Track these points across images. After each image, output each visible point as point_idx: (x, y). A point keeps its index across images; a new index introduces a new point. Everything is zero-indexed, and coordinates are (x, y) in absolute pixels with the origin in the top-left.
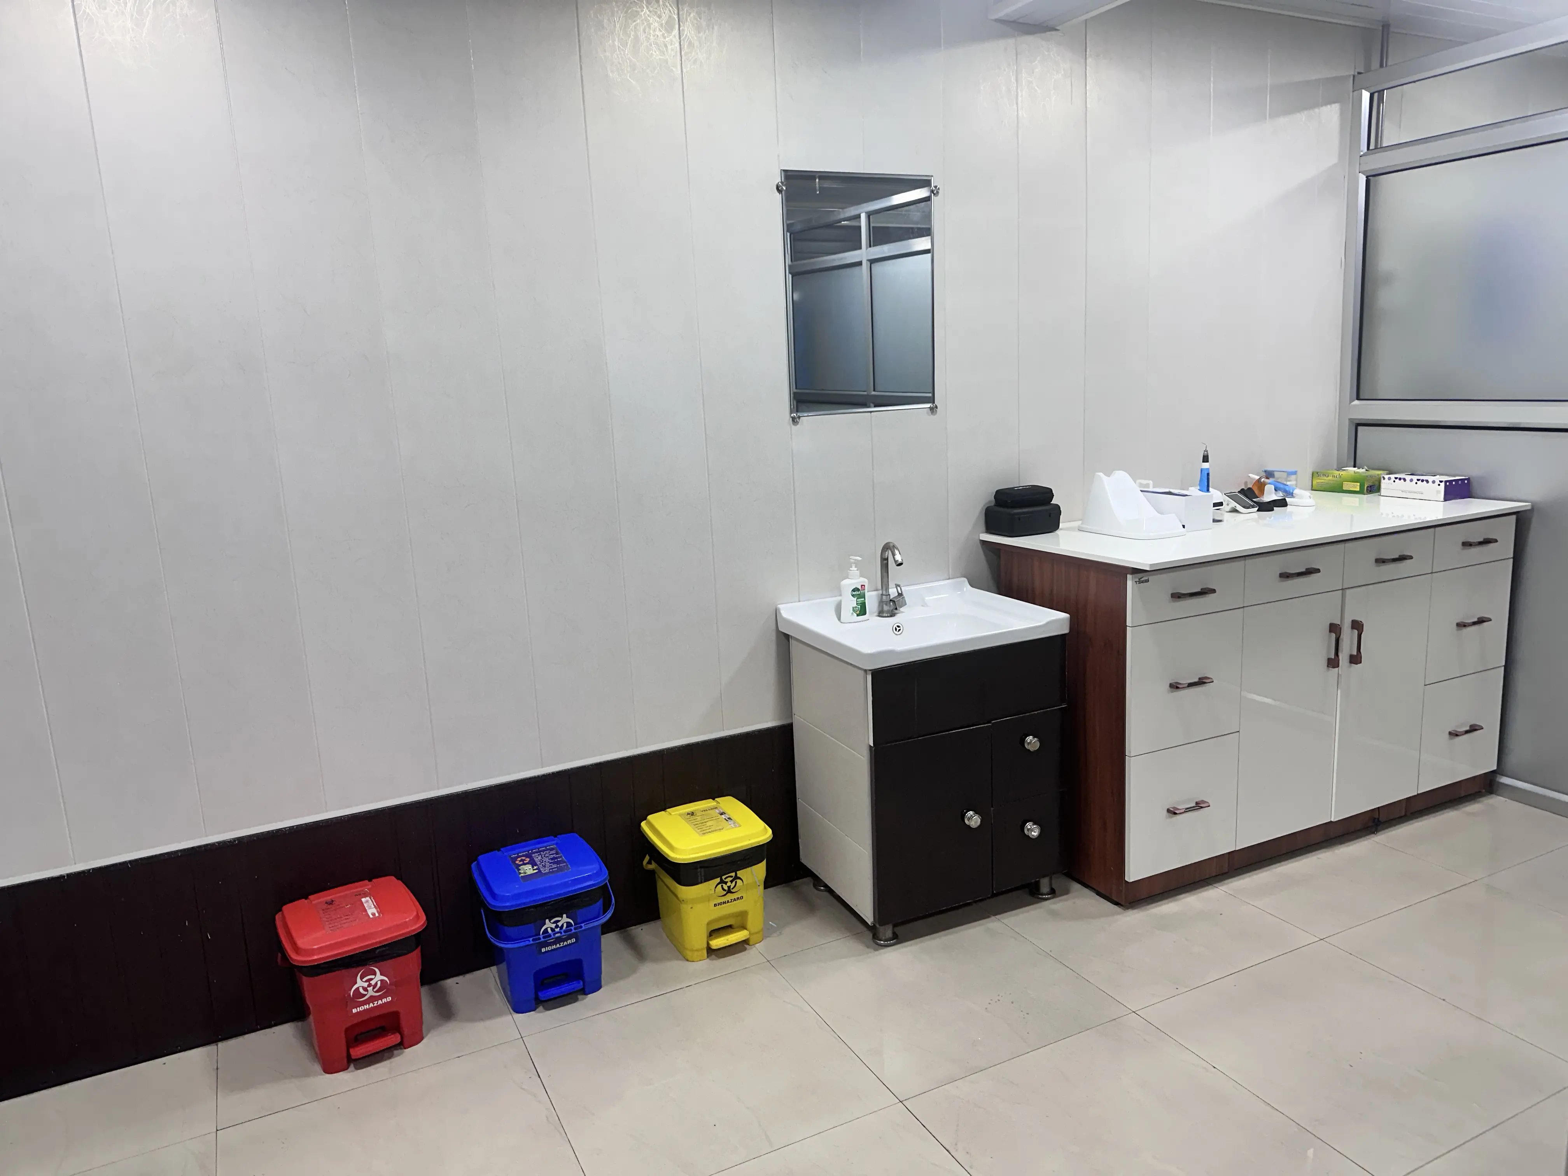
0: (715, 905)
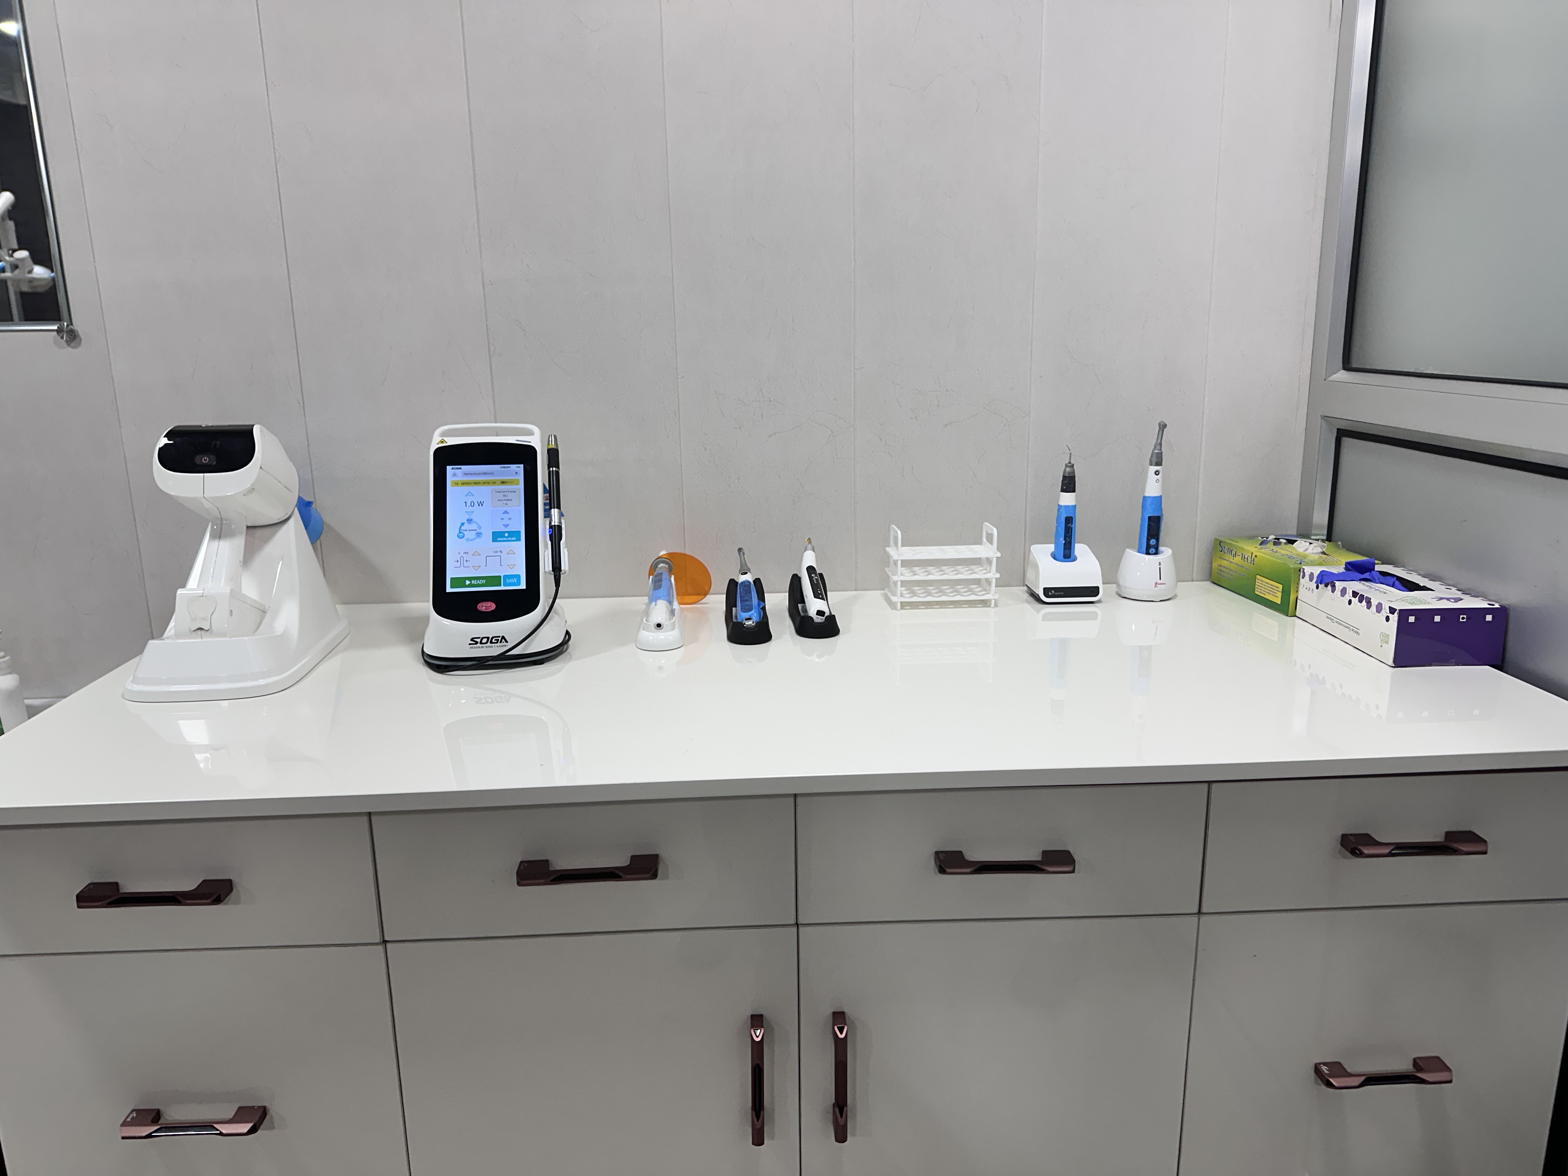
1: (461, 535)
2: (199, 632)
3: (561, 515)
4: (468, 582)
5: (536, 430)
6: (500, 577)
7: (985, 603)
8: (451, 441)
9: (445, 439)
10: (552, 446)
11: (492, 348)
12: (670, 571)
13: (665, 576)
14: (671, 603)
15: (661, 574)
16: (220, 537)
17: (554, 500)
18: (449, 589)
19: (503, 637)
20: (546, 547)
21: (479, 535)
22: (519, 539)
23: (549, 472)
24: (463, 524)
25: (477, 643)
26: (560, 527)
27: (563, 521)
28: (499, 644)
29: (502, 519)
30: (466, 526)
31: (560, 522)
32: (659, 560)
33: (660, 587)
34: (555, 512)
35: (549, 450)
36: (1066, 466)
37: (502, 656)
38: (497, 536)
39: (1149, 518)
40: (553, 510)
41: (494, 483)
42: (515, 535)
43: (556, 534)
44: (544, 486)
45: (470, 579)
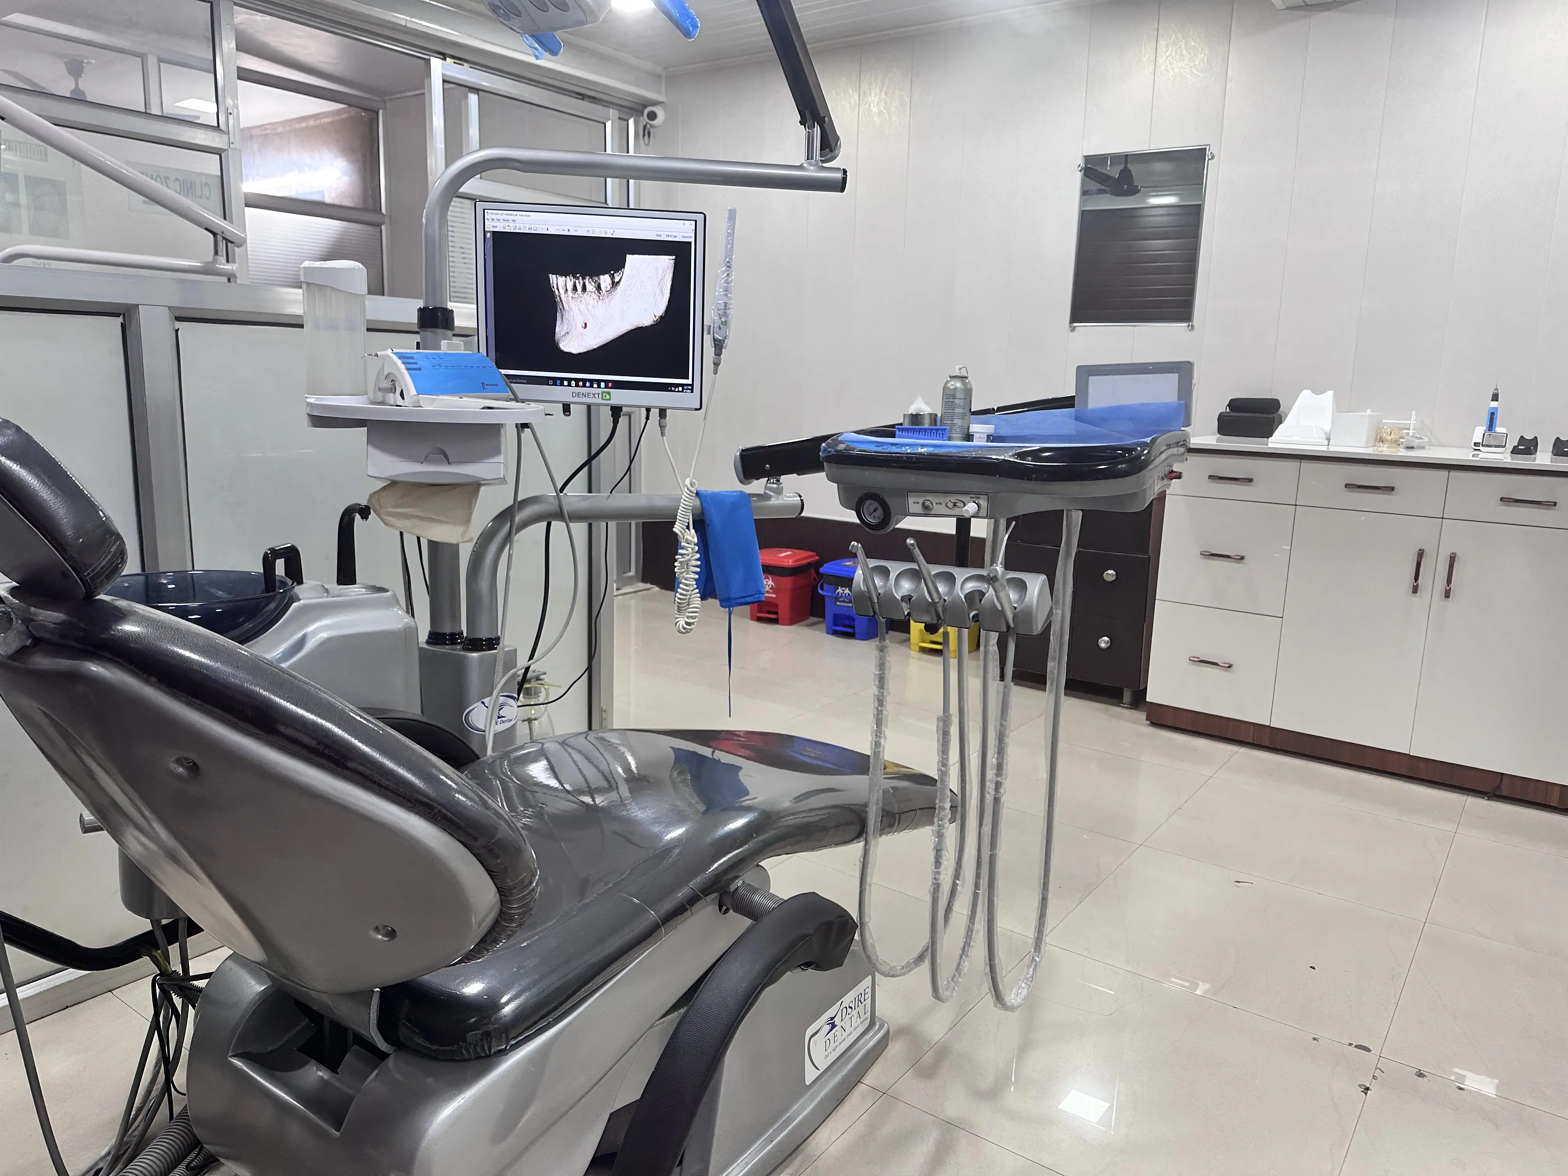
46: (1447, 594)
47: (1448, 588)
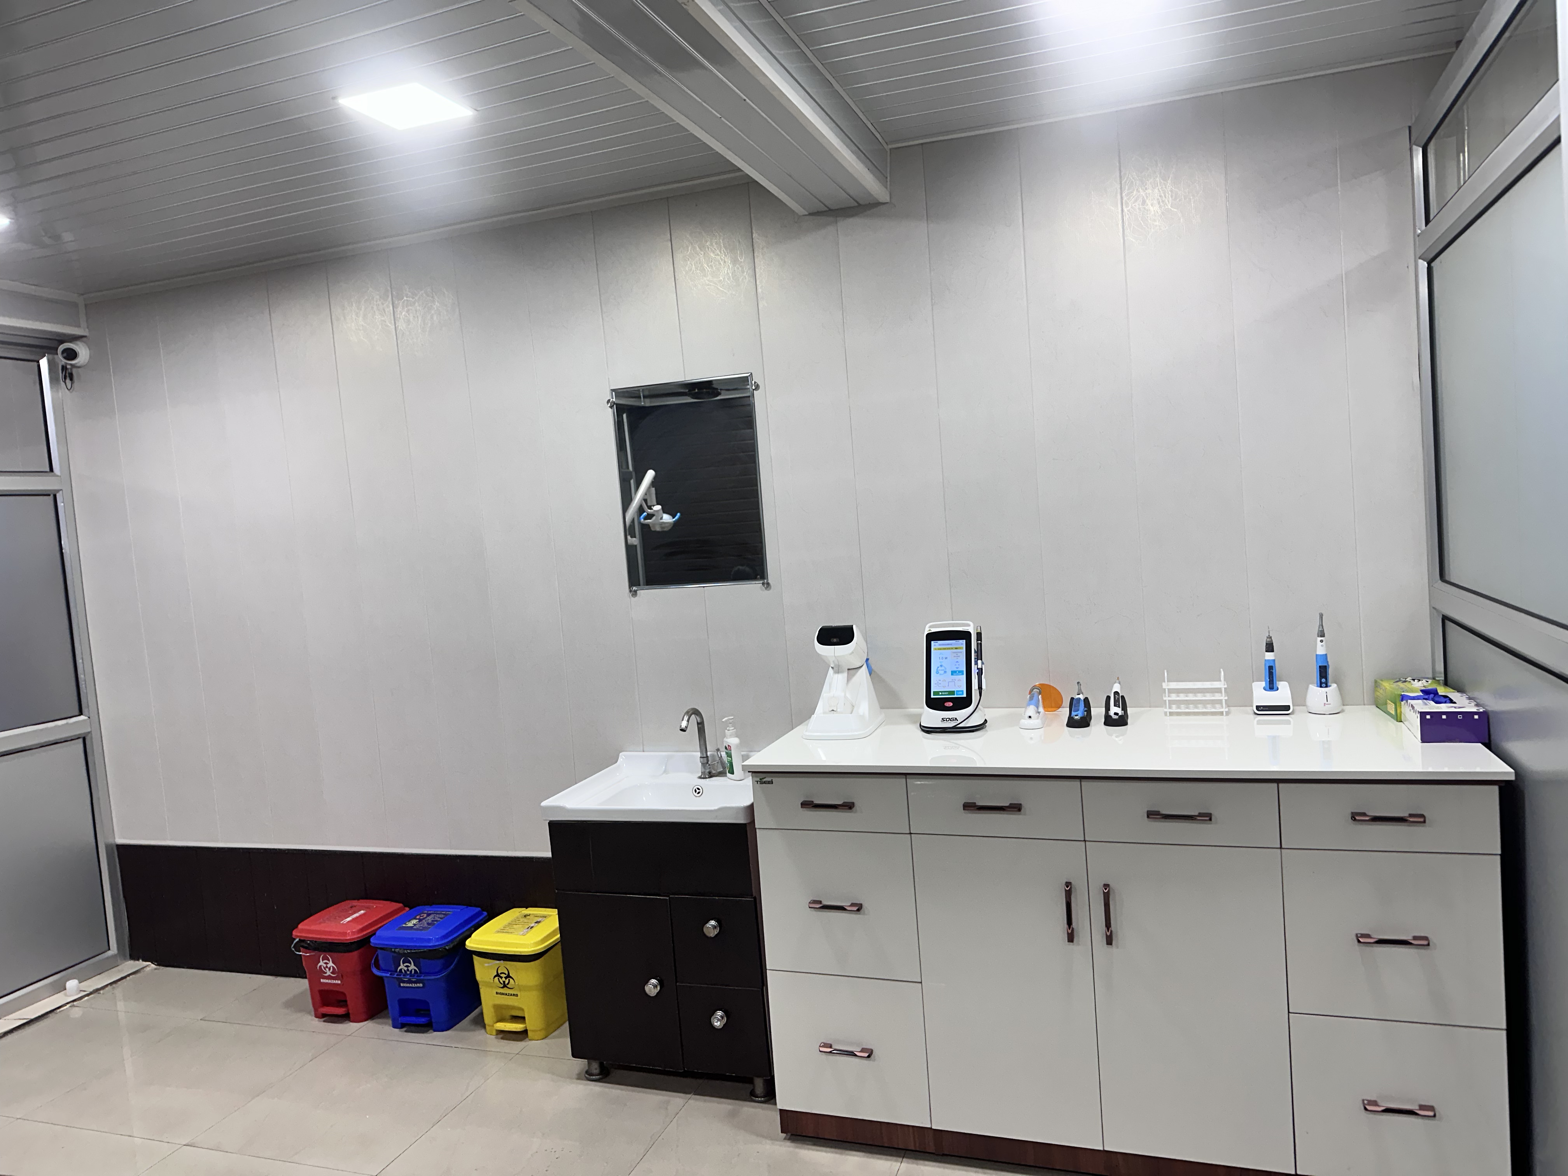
0: (497, 993)
1: (937, 673)
2: (832, 712)
3: (983, 663)
4: (940, 693)
5: (971, 623)
6: (954, 691)
7: (1221, 713)
8: (934, 630)
9: (931, 629)
10: (979, 631)
11: (951, 584)
12: (1040, 693)
13: (1036, 695)
14: (1038, 708)
15: (1034, 694)
16: (838, 673)
17: (979, 656)
18: (932, 696)
19: (956, 719)
20: (975, 678)
21: (945, 672)
22: (963, 674)
23: (977, 643)
24: (938, 667)
25: (944, 720)
26: (982, 669)
27: (983, 666)
28: (954, 721)
29: (956, 665)
30: (940, 668)
31: (982, 666)
32: (1034, 687)
33: (1032, 699)
34: (979, 662)
35: (977, 633)
36: (1267, 638)
37: (954, 727)
38: (953, 673)
39: (1320, 666)
40: (979, 661)
41: (952, 648)
42: (962, 672)
43: (980, 672)
44: (975, 650)
45: (941, 692)
46: (1109, 941)
47: (1108, 934)
